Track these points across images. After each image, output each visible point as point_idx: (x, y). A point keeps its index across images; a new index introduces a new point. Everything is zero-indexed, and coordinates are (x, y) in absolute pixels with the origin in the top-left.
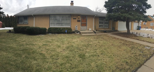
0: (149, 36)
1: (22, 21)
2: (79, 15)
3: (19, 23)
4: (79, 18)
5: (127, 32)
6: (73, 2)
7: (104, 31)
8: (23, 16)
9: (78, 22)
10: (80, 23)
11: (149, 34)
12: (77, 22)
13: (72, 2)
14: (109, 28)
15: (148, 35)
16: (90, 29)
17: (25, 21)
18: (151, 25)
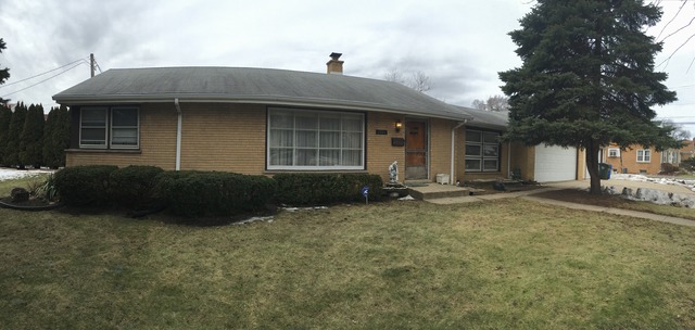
0: (675, 199)
1: (98, 135)
2: (397, 117)
3: (82, 146)
4: (398, 130)
5: (589, 185)
6: (340, 59)
7: (493, 184)
8: (110, 106)
9: (393, 145)
10: (402, 151)
11: (675, 195)
12: (391, 148)
13: (335, 56)
14: (499, 170)
15: (671, 196)
16: (444, 179)
17: (118, 134)
18: (640, 158)
